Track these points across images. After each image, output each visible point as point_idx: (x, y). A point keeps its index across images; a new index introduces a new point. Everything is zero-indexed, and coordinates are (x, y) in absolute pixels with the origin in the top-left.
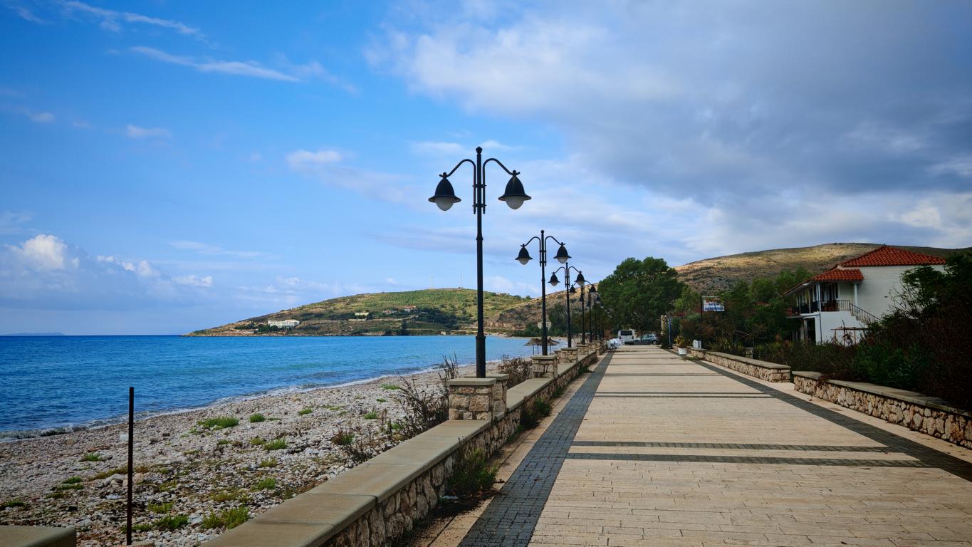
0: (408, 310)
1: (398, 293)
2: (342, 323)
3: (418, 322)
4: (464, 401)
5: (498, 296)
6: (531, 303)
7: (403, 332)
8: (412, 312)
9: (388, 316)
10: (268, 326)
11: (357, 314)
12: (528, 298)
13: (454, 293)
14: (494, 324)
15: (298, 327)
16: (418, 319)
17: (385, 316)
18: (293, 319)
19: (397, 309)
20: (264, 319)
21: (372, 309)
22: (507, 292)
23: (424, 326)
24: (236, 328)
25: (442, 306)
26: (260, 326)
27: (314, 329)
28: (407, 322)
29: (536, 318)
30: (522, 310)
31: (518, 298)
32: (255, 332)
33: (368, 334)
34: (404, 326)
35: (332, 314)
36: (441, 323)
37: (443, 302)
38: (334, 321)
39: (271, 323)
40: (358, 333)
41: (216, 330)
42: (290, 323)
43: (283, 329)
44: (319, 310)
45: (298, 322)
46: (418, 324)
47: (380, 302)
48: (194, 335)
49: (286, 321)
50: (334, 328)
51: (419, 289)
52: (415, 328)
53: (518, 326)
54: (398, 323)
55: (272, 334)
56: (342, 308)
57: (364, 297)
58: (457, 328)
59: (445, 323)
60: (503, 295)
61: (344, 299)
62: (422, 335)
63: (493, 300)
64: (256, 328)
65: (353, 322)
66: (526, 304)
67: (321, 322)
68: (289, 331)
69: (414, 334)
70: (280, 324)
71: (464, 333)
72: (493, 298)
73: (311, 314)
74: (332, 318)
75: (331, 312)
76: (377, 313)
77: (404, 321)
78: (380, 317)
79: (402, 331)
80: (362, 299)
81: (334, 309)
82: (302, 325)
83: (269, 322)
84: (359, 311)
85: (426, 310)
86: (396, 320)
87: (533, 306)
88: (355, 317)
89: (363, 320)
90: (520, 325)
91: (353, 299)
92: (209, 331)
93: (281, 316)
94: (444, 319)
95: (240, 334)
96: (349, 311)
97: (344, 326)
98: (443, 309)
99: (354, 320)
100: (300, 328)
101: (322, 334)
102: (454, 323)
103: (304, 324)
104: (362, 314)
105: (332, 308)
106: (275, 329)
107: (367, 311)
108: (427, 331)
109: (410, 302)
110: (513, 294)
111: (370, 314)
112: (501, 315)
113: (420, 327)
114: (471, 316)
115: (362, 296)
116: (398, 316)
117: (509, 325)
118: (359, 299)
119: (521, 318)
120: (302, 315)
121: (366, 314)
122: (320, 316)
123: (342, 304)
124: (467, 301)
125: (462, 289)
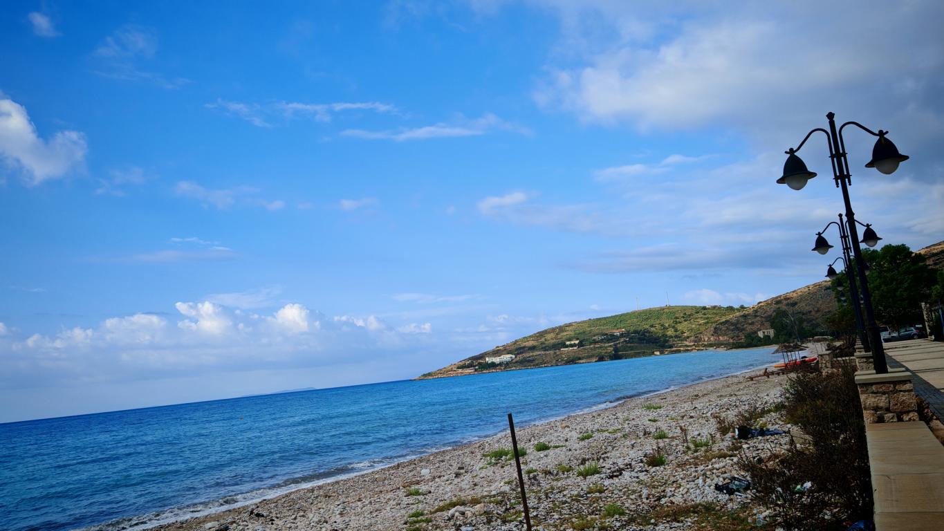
0: (617, 333)
1: (605, 318)
2: (555, 353)
3: (629, 345)
4: (882, 401)
5: (709, 309)
6: (747, 313)
7: (616, 357)
8: (622, 335)
9: (598, 342)
10: (487, 363)
11: (568, 343)
12: (742, 307)
13: (662, 312)
14: (709, 338)
15: (514, 361)
16: (629, 342)
17: (595, 342)
18: (508, 354)
19: (606, 334)
20: (482, 356)
21: (582, 337)
22: (717, 304)
23: (637, 348)
24: (458, 368)
25: (652, 326)
26: (478, 364)
27: (529, 361)
28: (618, 345)
29: (755, 328)
30: (738, 321)
31: (731, 309)
32: (476, 370)
33: (582, 361)
34: (616, 350)
35: (544, 346)
36: (653, 343)
37: (651, 322)
38: (547, 352)
39: (489, 360)
40: (572, 361)
41: (440, 372)
42: (506, 358)
43: (501, 364)
44: (531, 343)
45: (514, 356)
46: (630, 347)
47: (589, 329)
48: (422, 378)
49: (502, 357)
50: (548, 359)
51: (626, 312)
52: (627, 351)
53: (735, 338)
54: (609, 348)
55: (491, 371)
56: (552, 339)
57: (572, 325)
58: (671, 347)
59: (657, 343)
60: (714, 307)
61: (553, 330)
62: (635, 357)
63: (704, 314)
64: (476, 366)
65: (565, 351)
66: (741, 314)
67: (535, 354)
68: (507, 365)
69: (626, 357)
70: (497, 360)
71: (679, 351)
72: (703, 312)
73: (524, 347)
74: (545, 349)
75: (542, 343)
76: (587, 340)
77: (615, 345)
78: (591, 344)
79: (614, 355)
80: (571, 328)
81: (546, 340)
82: (518, 359)
83: (487, 359)
84: (570, 340)
85: (636, 332)
86: (607, 345)
87: (749, 315)
88: (567, 346)
89: (575, 348)
90: (738, 337)
91: (562, 329)
92: (435, 373)
93: (497, 353)
94: (656, 339)
95: (462, 373)
96: (560, 341)
97: (557, 356)
98: (652, 329)
99: (567, 349)
100: (516, 362)
101: (537, 365)
102: (667, 341)
103: (520, 357)
104: (572, 342)
105: (543, 340)
106: (493, 365)
107: (577, 339)
108: (639, 353)
109: (618, 326)
110: (725, 305)
111: (581, 342)
112: (715, 328)
113: (632, 350)
114: (683, 333)
115: (570, 325)
116: (609, 341)
117: (726, 338)
118: (567, 328)
119: (737, 329)
120: (517, 349)
121: (577, 342)
122: (533, 348)
123: (552, 335)
124: (677, 318)
125: (670, 306)
